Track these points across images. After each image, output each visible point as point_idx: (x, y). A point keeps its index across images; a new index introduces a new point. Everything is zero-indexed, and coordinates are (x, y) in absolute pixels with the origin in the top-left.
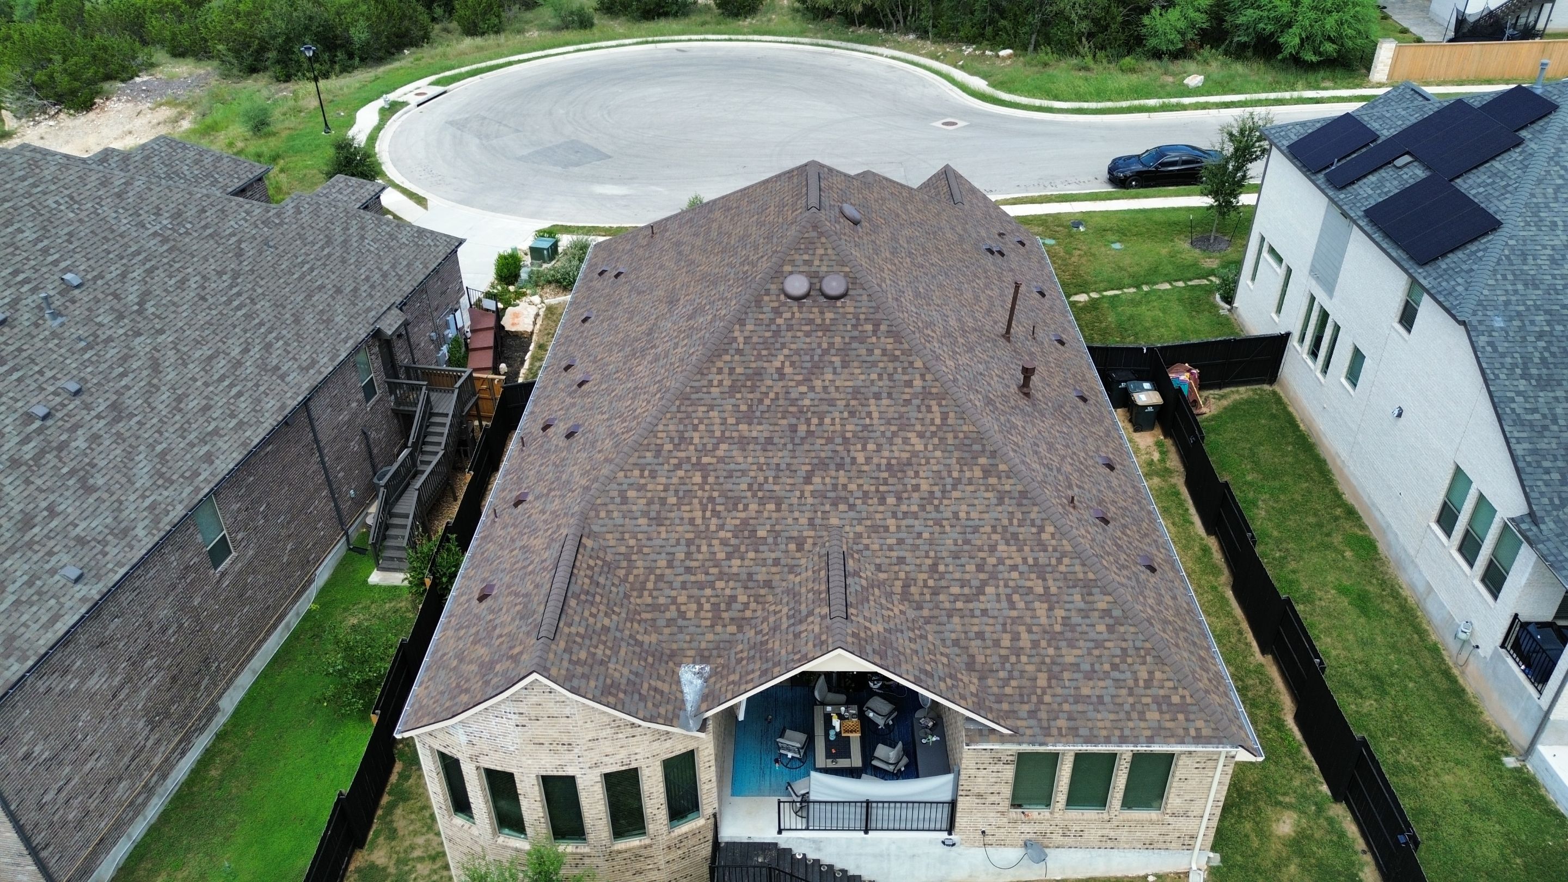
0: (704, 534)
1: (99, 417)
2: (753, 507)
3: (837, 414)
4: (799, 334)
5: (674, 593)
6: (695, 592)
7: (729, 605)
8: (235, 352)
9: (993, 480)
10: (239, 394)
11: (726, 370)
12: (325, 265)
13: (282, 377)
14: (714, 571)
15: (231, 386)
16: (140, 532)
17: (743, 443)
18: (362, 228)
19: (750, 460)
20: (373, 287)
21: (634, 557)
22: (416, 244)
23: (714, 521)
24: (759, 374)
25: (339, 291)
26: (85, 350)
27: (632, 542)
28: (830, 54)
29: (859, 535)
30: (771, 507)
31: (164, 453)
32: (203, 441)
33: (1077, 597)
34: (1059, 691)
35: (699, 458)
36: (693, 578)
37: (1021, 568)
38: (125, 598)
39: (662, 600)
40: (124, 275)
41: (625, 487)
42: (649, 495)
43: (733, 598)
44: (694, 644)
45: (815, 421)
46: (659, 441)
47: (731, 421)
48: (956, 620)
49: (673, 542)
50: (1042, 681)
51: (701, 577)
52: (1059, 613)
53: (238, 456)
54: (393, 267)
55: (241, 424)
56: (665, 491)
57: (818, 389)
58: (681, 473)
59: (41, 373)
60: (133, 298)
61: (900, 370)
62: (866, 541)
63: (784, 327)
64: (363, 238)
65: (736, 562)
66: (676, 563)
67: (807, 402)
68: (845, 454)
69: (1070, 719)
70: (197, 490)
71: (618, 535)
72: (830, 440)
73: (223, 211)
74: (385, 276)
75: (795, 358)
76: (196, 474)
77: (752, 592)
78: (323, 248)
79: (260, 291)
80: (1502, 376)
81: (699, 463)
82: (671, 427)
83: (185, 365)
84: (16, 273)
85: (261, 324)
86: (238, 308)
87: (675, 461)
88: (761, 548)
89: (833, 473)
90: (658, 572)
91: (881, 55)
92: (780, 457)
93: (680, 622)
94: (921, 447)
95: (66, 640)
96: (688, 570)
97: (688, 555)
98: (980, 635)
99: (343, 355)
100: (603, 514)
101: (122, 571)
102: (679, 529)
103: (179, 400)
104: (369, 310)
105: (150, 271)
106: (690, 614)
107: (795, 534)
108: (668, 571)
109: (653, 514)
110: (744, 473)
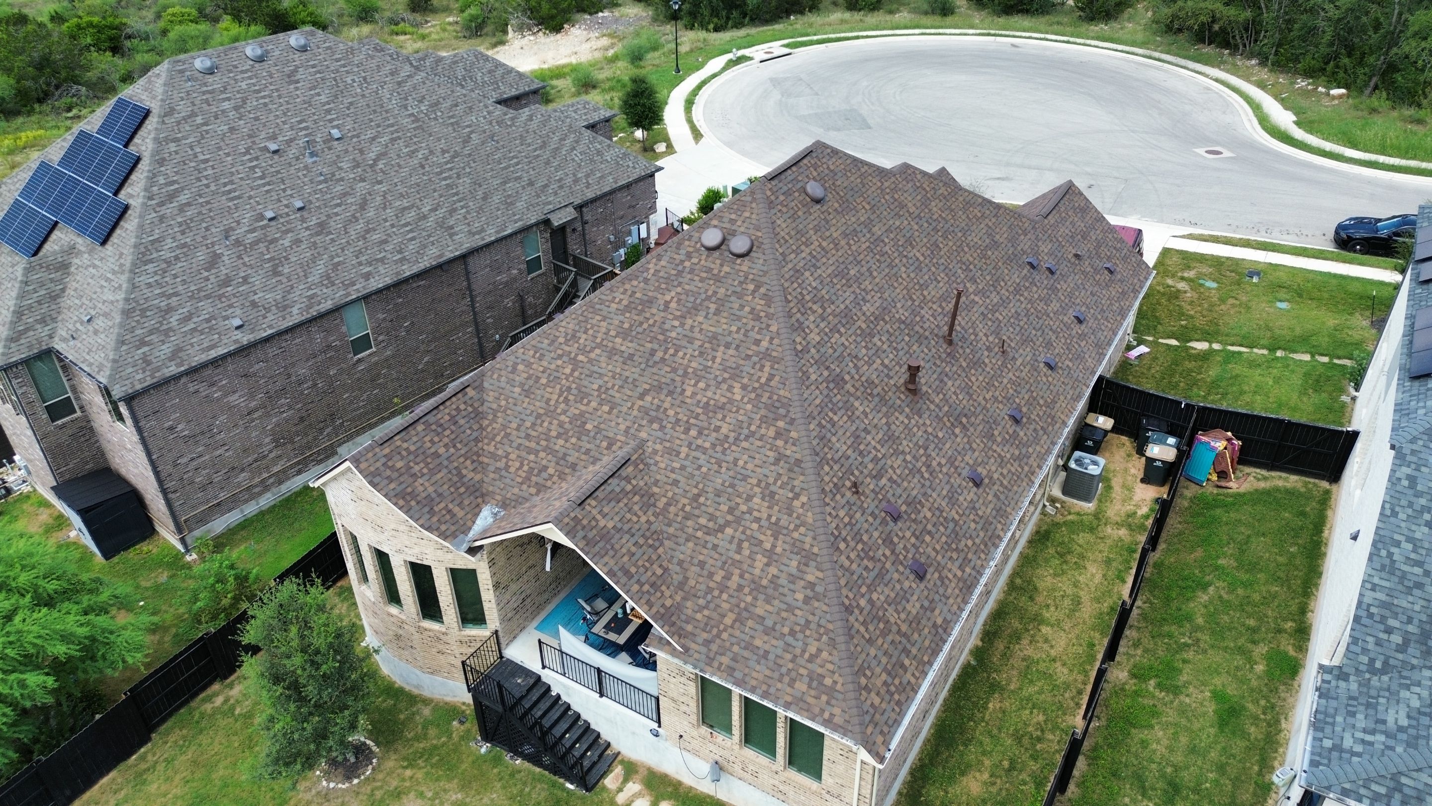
0: (550, 413)
1: (307, 228)
2: (594, 404)
3: (690, 351)
4: (696, 278)
5: (510, 450)
6: (524, 454)
7: (540, 471)
8: (425, 210)
9: (780, 443)
10: (413, 239)
11: (629, 293)
12: (530, 162)
13: (451, 236)
14: (543, 443)
15: (411, 231)
16: (295, 311)
17: (612, 352)
18: (577, 142)
19: (610, 367)
20: (561, 187)
21: (499, 414)
22: (618, 163)
23: (563, 406)
24: (651, 301)
25: (531, 184)
26: (320, 182)
27: (503, 403)
28: (1157, 68)
29: (655, 452)
30: (606, 408)
31: (339, 264)
32: (370, 264)
33: (794, 564)
34: (737, 633)
35: (577, 355)
36: (527, 444)
37: (763, 523)
38: (272, 350)
39: (500, 452)
40: (374, 139)
41: (519, 361)
42: (531, 372)
43: (545, 468)
44: (504, 492)
45: (671, 351)
46: (557, 334)
47: (613, 333)
48: (690, 545)
49: (528, 412)
50: (728, 621)
51: (533, 445)
52: (773, 570)
53: (388, 281)
54: (587, 176)
55: (404, 259)
56: (543, 372)
57: (687, 327)
58: (559, 362)
59: (284, 190)
60: (372, 155)
61: (757, 329)
62: (658, 458)
63: (687, 270)
64: (574, 149)
65: (561, 442)
66: (523, 429)
67: (674, 334)
68: (679, 384)
69: (734, 659)
70: (349, 294)
71: (496, 394)
72: (674, 370)
73: (470, 108)
74: (576, 181)
75: (683, 297)
76: (353, 284)
77: (559, 468)
78: (535, 150)
79: (468, 170)
80: (1402, 516)
81: (574, 359)
82: (571, 326)
83: (385, 208)
84: (300, 122)
85: (457, 194)
86: (445, 179)
87: (560, 352)
88: (584, 438)
89: (663, 397)
90: (508, 431)
91: (1207, 76)
92: (632, 372)
93: (503, 473)
94: (738, 397)
95: (215, 363)
96: (528, 437)
97: (534, 424)
98: (702, 564)
99: (509, 231)
100: (495, 376)
101: (270, 332)
102: (538, 404)
103: (368, 231)
104: (549, 203)
105: (393, 140)
106: (512, 470)
107: (611, 435)
108: (515, 433)
109: (526, 387)
110: (601, 375)
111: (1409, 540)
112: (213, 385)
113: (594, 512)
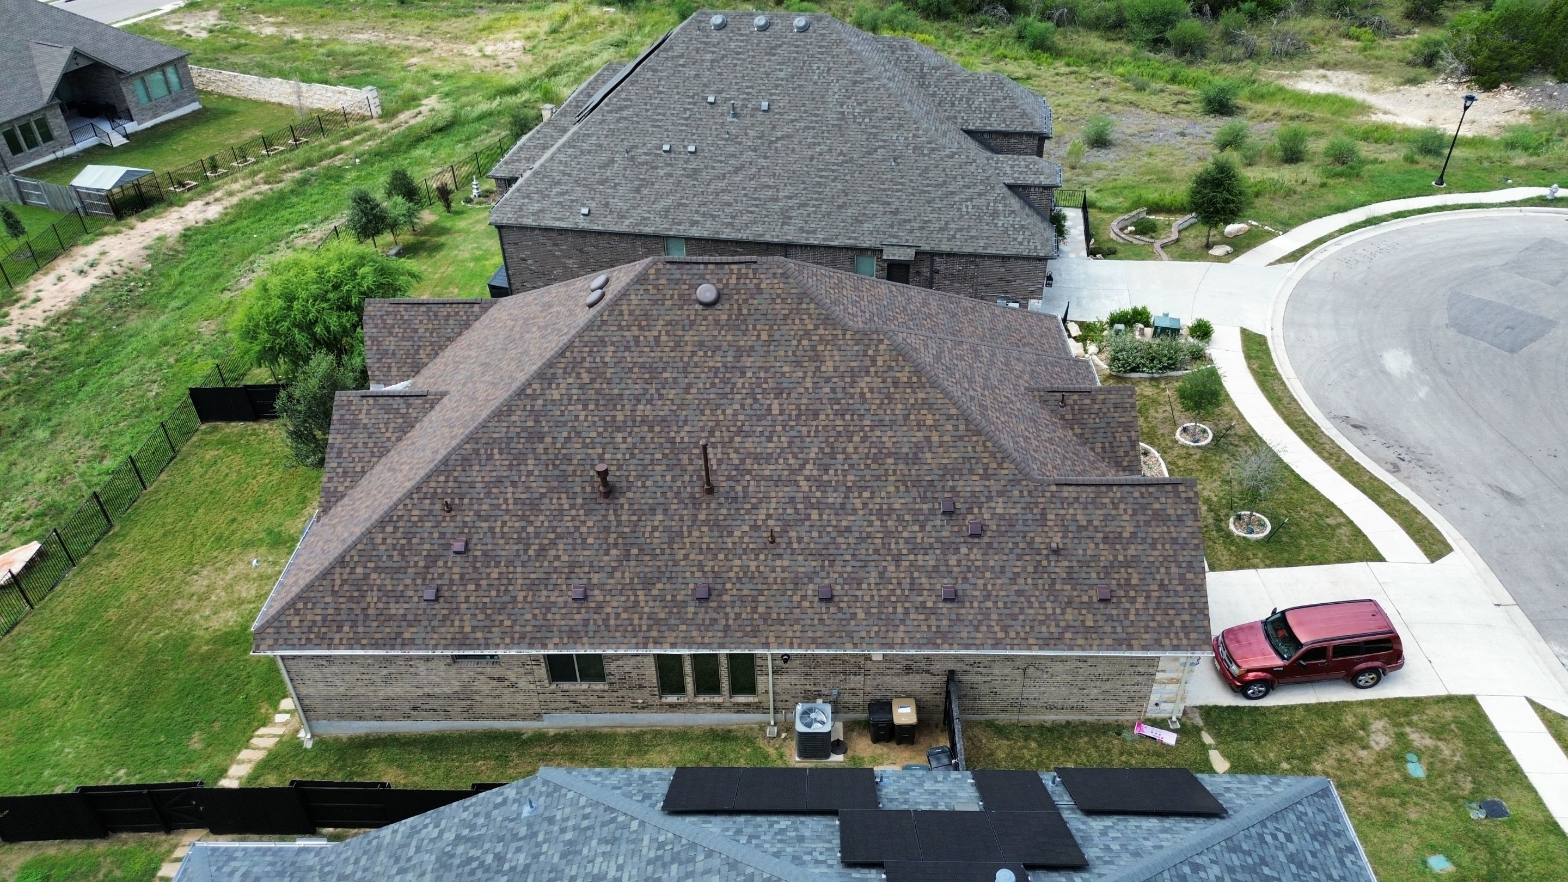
1: (684, 169)
2: (476, 354)
3: (514, 353)
8: (781, 194)
9: (448, 442)
10: (752, 212)
12: (913, 194)
13: (783, 224)
15: (757, 206)
16: (627, 222)
17: (512, 328)
18: (980, 195)
19: (502, 337)
20: (922, 228)
22: (1006, 231)
23: (475, 345)
24: (551, 307)
25: (895, 213)
26: (723, 139)
29: (443, 403)
30: (473, 361)
31: (683, 204)
32: (704, 215)
35: (511, 318)
38: (603, 242)
40: (792, 121)
45: (514, 347)
52: (363, 512)
53: (706, 234)
54: (960, 230)
55: (732, 224)
57: (532, 336)
59: (693, 134)
60: (779, 134)
62: (438, 408)
64: (971, 200)
67: (526, 337)
70: (670, 229)
72: (500, 360)
73: (901, 125)
74: (943, 229)
75: (555, 315)
76: (679, 224)
78: (928, 185)
79: (848, 178)
81: (508, 320)
83: (751, 179)
84: (748, 87)
85: (819, 193)
86: (821, 177)
88: (454, 371)
89: (481, 372)
92: (498, 347)
94: (480, 399)
95: (561, 231)
99: (836, 243)
101: (600, 228)
103: (723, 191)
104: (897, 237)
105: (808, 128)
110: (496, 339)
111: (441, 833)
112: (556, 245)
113: (366, 407)
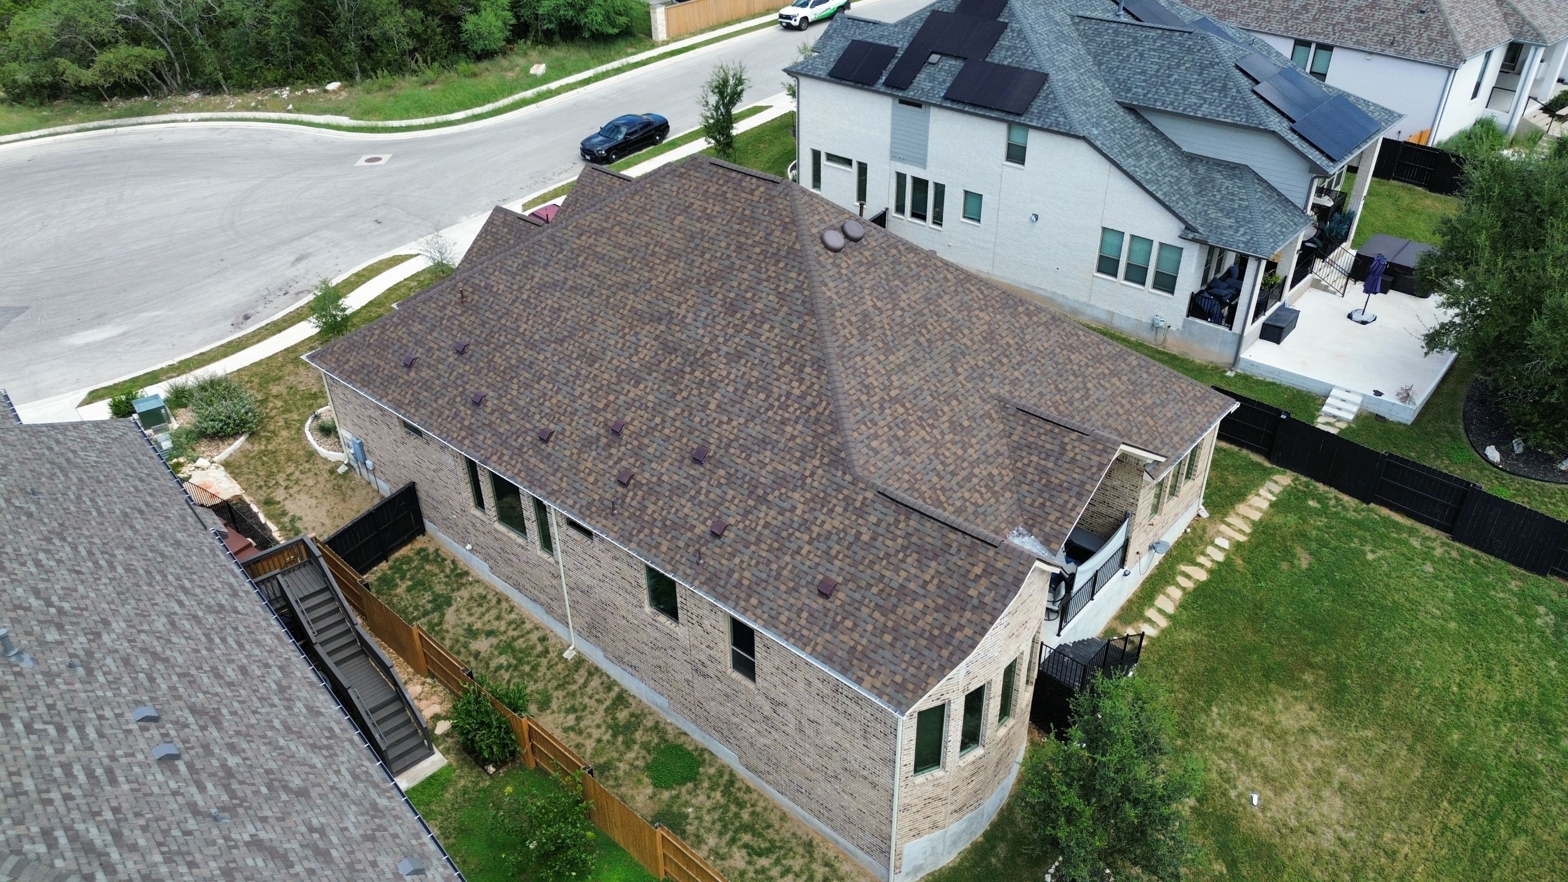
0: (937, 445)
1: (202, 727)
2: (946, 409)
3: (931, 320)
4: (862, 275)
5: (959, 494)
6: (969, 485)
7: (992, 480)
8: (178, 609)
9: (1035, 319)
11: (846, 323)
14: (965, 465)
16: (384, 801)
17: (901, 368)
19: (916, 378)
21: (917, 486)
23: (936, 432)
24: (865, 316)
27: (906, 477)
29: (1010, 392)
30: (954, 403)
33: (1123, 365)
34: (1161, 422)
35: (888, 395)
36: (959, 478)
37: (1090, 363)
39: (958, 504)
41: (866, 441)
42: (884, 438)
43: (990, 474)
44: (1000, 518)
45: (924, 331)
46: (855, 397)
47: (882, 358)
48: (1092, 413)
49: (927, 461)
50: (1151, 423)
51: (964, 474)
52: (1124, 378)
55: (282, 668)
56: (891, 429)
57: (907, 308)
58: (888, 411)
62: (1016, 394)
63: (850, 275)
65: (971, 451)
66: (942, 473)
67: (909, 321)
68: (957, 344)
69: (1177, 434)
71: (895, 478)
72: (943, 340)
75: (875, 293)
76: (330, 729)
77: (996, 464)
81: (891, 398)
82: (853, 383)
83: (170, 641)
85: (148, 572)
87: (876, 406)
88: (975, 432)
89: (963, 360)
90: (938, 486)
92: (930, 367)
93: (981, 510)
94: (987, 318)
96: (953, 474)
97: (942, 463)
98: (1108, 414)
100: (873, 469)
102: (922, 450)
103: (218, 676)
104: (183, 517)
106: (980, 502)
107: (982, 412)
108: (943, 482)
109: (899, 450)
110: (920, 388)
